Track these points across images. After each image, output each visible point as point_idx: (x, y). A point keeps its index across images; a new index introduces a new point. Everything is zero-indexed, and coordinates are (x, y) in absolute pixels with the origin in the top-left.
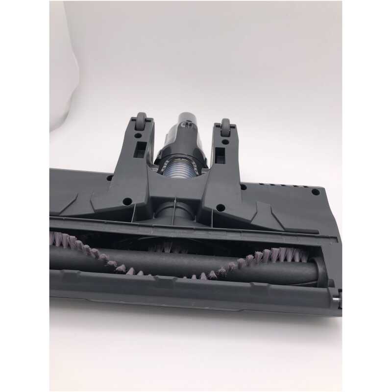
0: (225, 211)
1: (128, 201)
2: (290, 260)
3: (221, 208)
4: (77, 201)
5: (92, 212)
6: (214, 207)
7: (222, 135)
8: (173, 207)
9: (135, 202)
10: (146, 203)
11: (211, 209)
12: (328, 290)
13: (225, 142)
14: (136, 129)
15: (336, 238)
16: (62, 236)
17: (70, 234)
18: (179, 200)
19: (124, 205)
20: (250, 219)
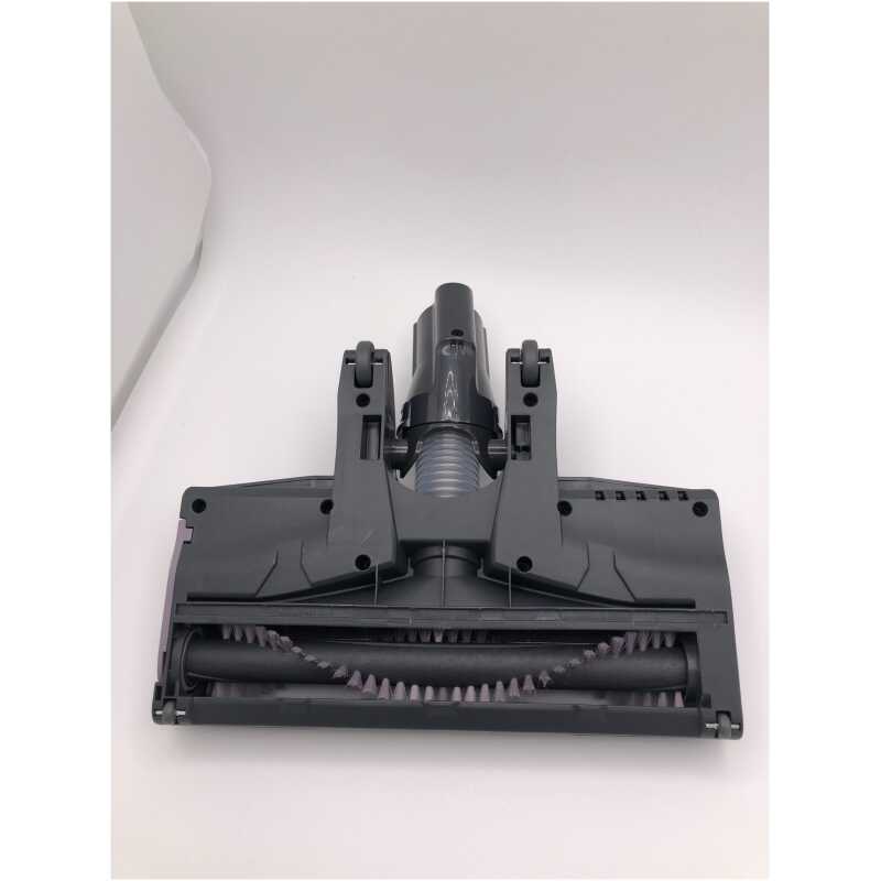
0: (532, 571)
1: (363, 561)
2: (643, 647)
3: (525, 563)
4: (278, 567)
5: (307, 586)
6: (512, 564)
7: (523, 385)
8: (441, 557)
9: (375, 563)
10: (394, 561)
11: (507, 567)
12: (699, 711)
13: (531, 400)
14: (357, 385)
15: (725, 613)
16: (268, 636)
17: (282, 634)
18: (450, 543)
19: (358, 570)
20: (576, 585)
